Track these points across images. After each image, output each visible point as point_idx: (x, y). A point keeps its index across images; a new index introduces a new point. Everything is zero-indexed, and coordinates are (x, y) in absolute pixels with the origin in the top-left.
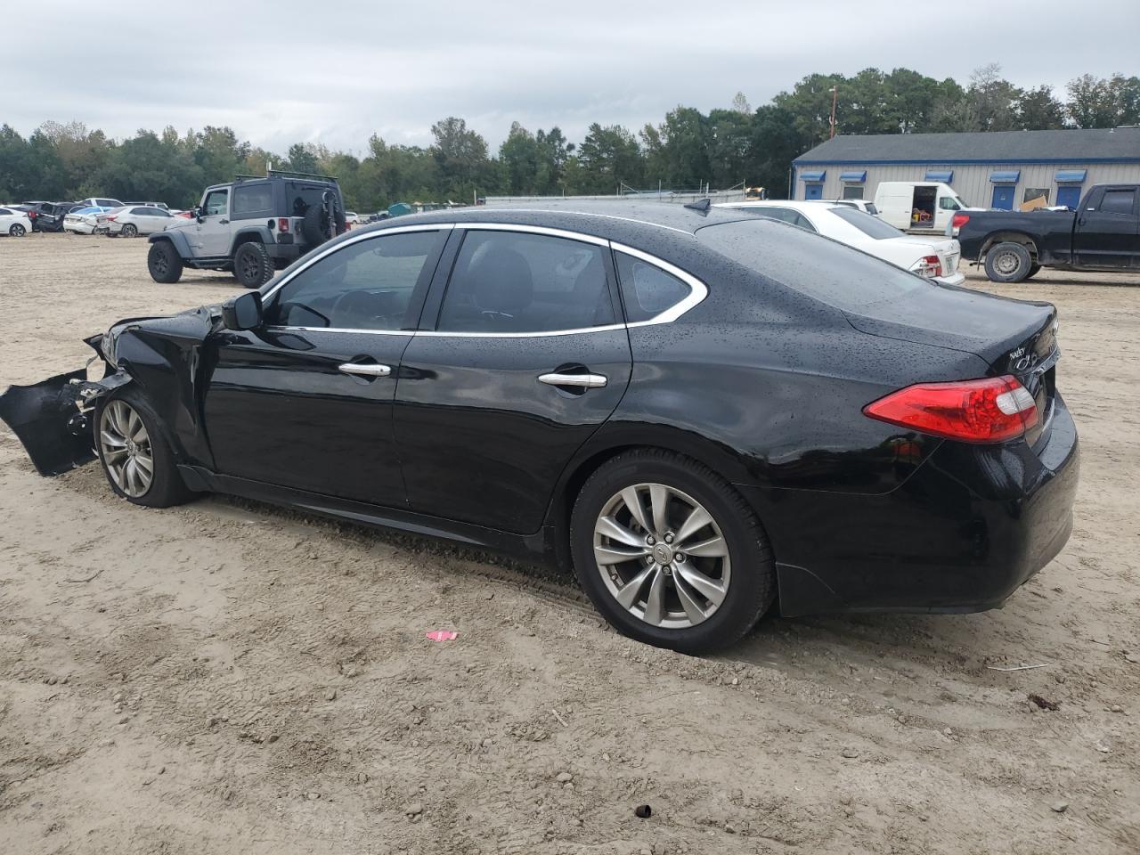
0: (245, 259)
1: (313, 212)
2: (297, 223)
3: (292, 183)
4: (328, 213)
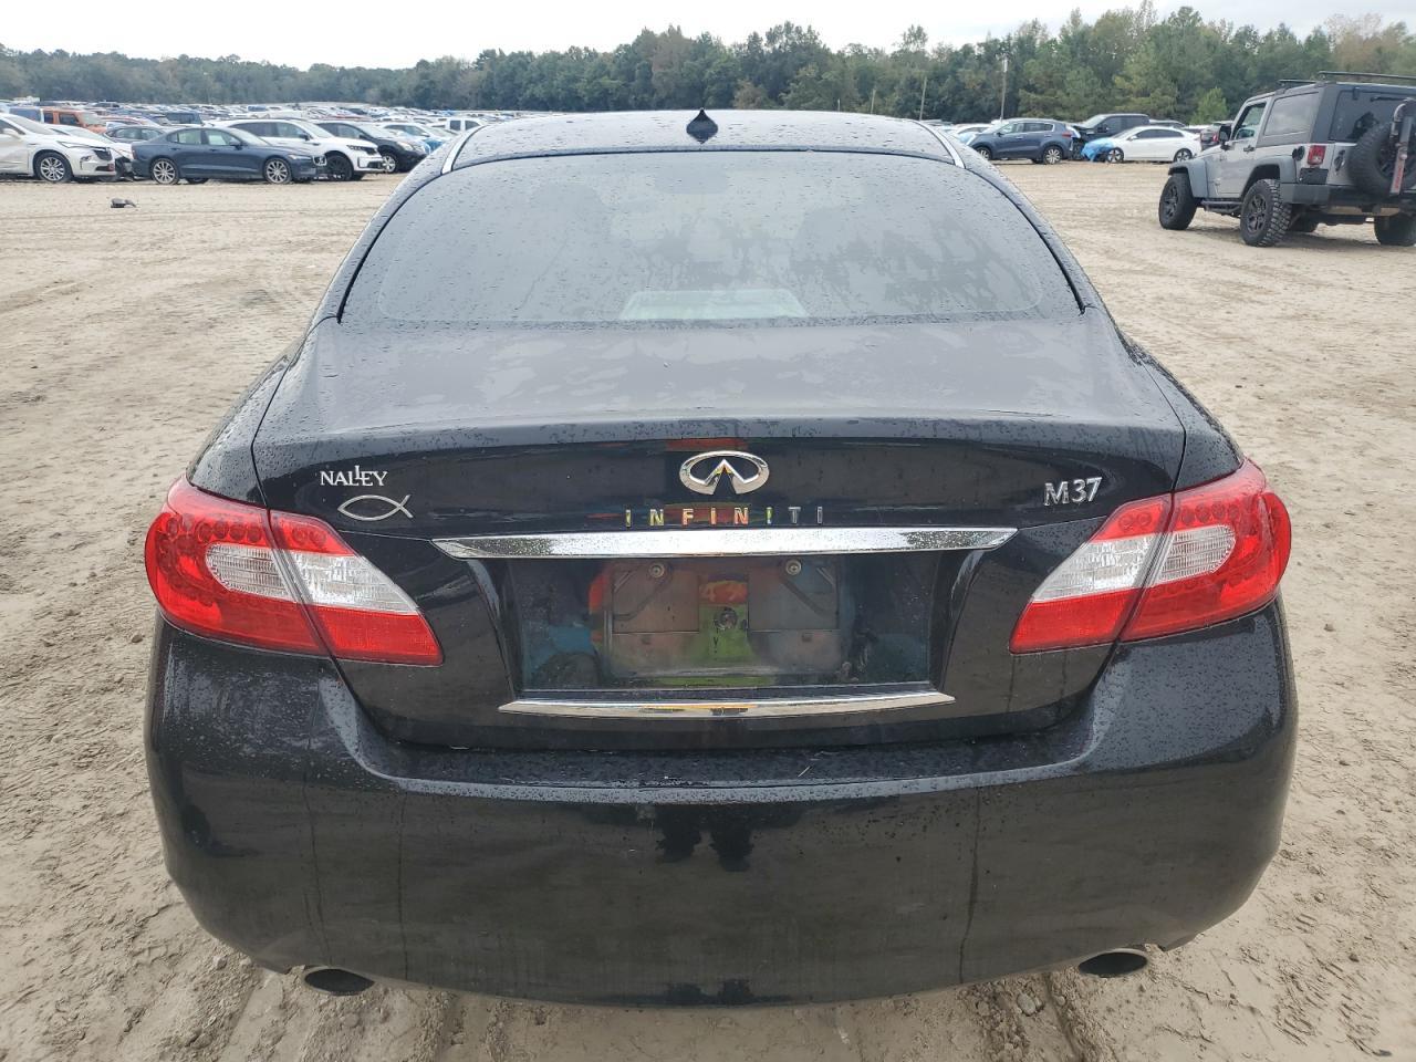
0: (1254, 204)
1: (1373, 135)
2: (1342, 153)
3: (1354, 90)
4: (1397, 139)
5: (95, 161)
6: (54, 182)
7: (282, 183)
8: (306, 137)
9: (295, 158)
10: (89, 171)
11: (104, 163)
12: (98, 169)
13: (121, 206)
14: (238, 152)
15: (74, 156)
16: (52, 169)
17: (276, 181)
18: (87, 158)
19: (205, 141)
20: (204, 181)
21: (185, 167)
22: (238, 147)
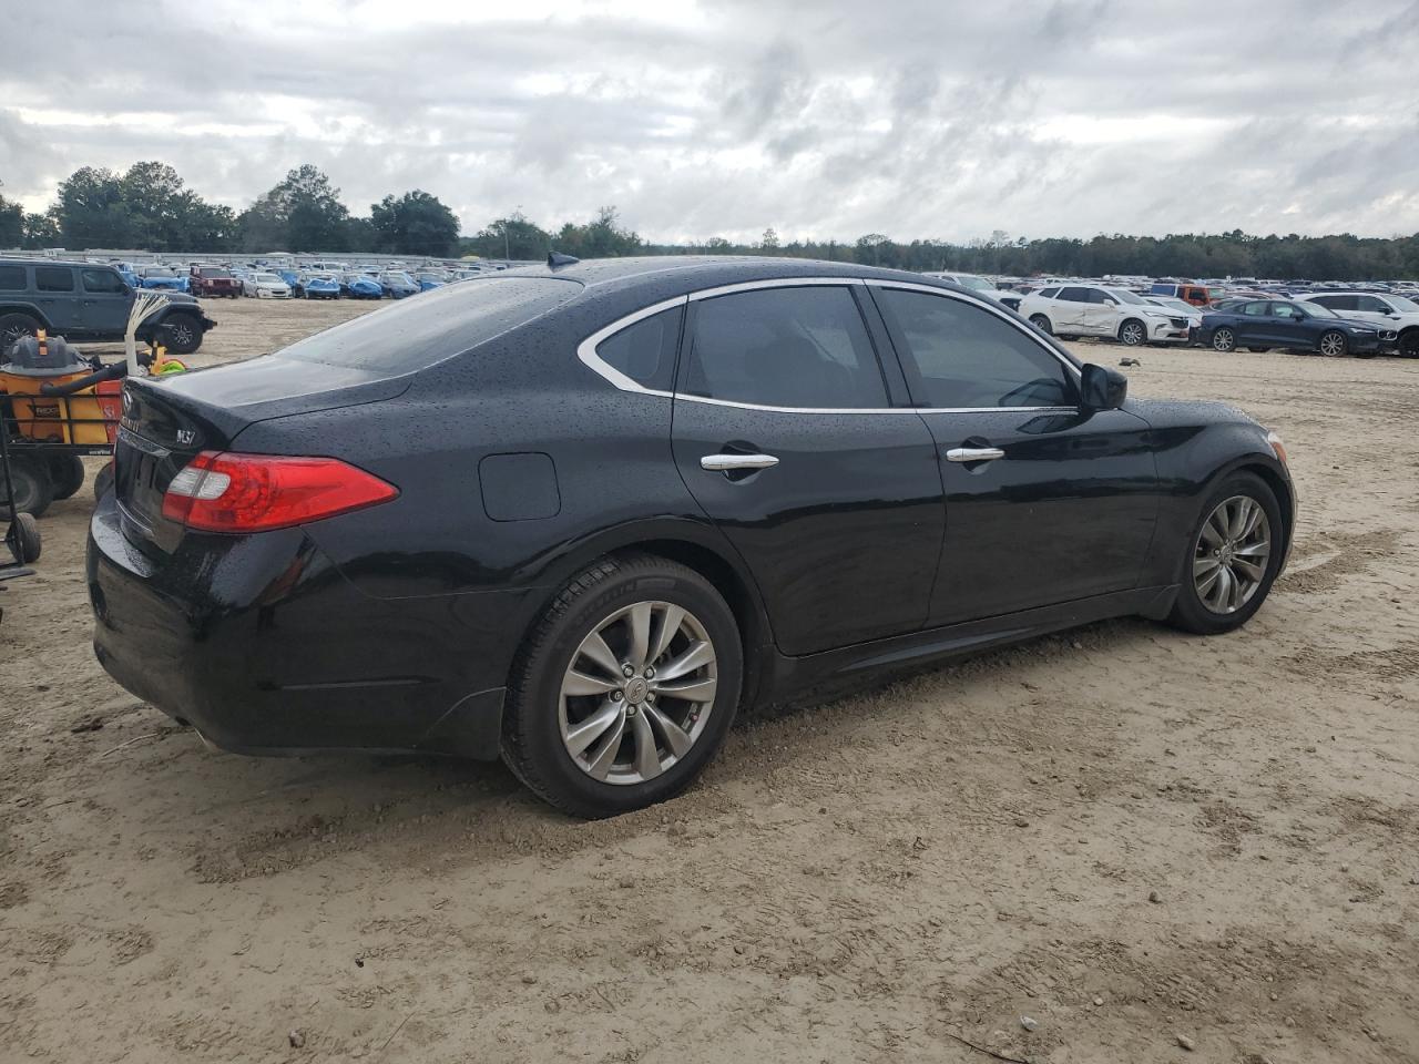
5: (1169, 328)
6: (1131, 345)
7: (1335, 356)
8: (1387, 311)
9: (1355, 331)
10: (1161, 336)
11: (1177, 331)
12: (1170, 335)
13: (1129, 364)
14: (1297, 324)
15: (1151, 323)
16: (1132, 334)
17: (1329, 354)
18: (1162, 326)
19: (1269, 311)
20: (1264, 350)
21: (1243, 336)
22: (1298, 319)
